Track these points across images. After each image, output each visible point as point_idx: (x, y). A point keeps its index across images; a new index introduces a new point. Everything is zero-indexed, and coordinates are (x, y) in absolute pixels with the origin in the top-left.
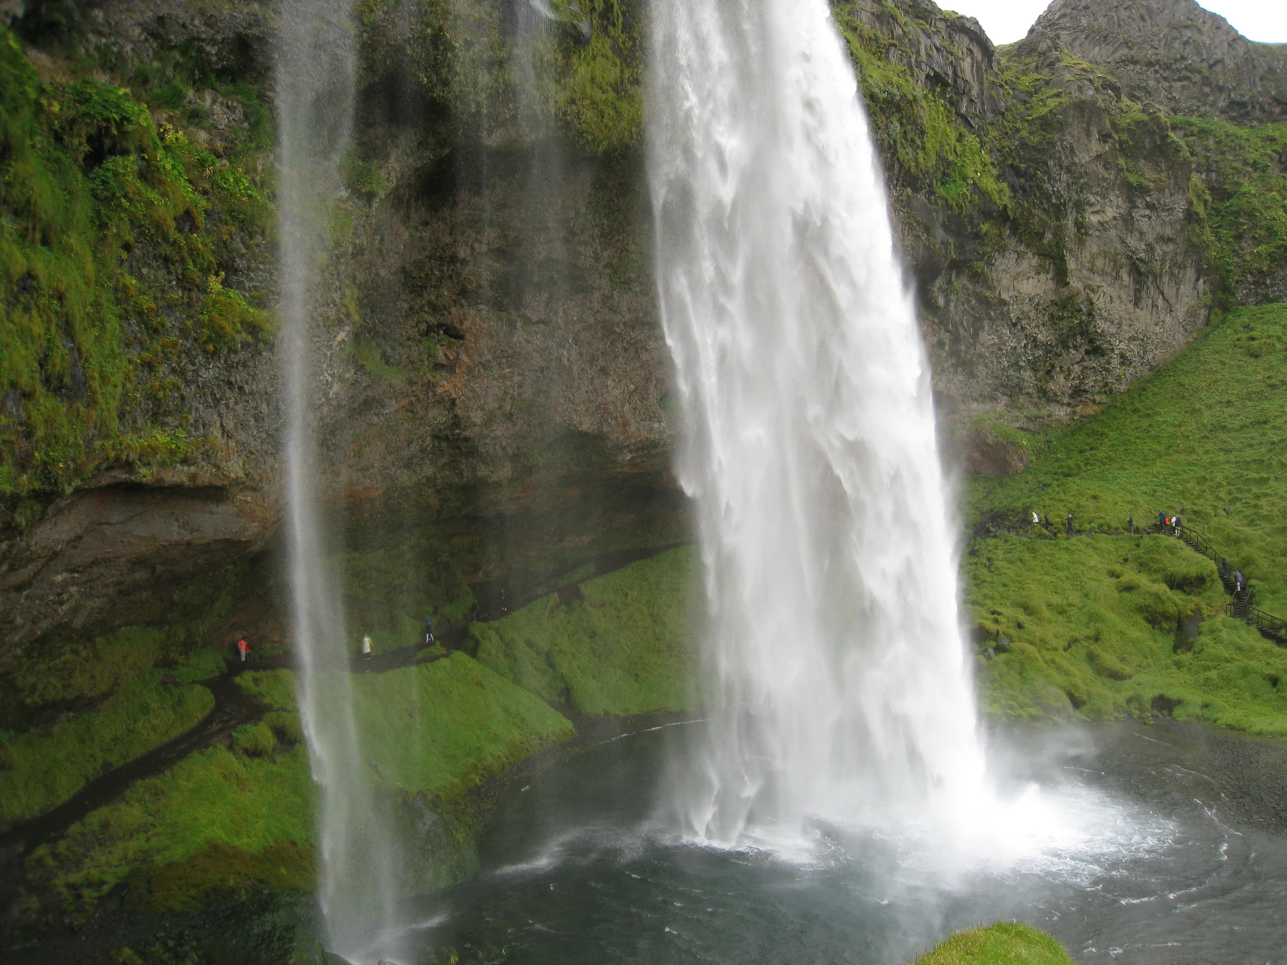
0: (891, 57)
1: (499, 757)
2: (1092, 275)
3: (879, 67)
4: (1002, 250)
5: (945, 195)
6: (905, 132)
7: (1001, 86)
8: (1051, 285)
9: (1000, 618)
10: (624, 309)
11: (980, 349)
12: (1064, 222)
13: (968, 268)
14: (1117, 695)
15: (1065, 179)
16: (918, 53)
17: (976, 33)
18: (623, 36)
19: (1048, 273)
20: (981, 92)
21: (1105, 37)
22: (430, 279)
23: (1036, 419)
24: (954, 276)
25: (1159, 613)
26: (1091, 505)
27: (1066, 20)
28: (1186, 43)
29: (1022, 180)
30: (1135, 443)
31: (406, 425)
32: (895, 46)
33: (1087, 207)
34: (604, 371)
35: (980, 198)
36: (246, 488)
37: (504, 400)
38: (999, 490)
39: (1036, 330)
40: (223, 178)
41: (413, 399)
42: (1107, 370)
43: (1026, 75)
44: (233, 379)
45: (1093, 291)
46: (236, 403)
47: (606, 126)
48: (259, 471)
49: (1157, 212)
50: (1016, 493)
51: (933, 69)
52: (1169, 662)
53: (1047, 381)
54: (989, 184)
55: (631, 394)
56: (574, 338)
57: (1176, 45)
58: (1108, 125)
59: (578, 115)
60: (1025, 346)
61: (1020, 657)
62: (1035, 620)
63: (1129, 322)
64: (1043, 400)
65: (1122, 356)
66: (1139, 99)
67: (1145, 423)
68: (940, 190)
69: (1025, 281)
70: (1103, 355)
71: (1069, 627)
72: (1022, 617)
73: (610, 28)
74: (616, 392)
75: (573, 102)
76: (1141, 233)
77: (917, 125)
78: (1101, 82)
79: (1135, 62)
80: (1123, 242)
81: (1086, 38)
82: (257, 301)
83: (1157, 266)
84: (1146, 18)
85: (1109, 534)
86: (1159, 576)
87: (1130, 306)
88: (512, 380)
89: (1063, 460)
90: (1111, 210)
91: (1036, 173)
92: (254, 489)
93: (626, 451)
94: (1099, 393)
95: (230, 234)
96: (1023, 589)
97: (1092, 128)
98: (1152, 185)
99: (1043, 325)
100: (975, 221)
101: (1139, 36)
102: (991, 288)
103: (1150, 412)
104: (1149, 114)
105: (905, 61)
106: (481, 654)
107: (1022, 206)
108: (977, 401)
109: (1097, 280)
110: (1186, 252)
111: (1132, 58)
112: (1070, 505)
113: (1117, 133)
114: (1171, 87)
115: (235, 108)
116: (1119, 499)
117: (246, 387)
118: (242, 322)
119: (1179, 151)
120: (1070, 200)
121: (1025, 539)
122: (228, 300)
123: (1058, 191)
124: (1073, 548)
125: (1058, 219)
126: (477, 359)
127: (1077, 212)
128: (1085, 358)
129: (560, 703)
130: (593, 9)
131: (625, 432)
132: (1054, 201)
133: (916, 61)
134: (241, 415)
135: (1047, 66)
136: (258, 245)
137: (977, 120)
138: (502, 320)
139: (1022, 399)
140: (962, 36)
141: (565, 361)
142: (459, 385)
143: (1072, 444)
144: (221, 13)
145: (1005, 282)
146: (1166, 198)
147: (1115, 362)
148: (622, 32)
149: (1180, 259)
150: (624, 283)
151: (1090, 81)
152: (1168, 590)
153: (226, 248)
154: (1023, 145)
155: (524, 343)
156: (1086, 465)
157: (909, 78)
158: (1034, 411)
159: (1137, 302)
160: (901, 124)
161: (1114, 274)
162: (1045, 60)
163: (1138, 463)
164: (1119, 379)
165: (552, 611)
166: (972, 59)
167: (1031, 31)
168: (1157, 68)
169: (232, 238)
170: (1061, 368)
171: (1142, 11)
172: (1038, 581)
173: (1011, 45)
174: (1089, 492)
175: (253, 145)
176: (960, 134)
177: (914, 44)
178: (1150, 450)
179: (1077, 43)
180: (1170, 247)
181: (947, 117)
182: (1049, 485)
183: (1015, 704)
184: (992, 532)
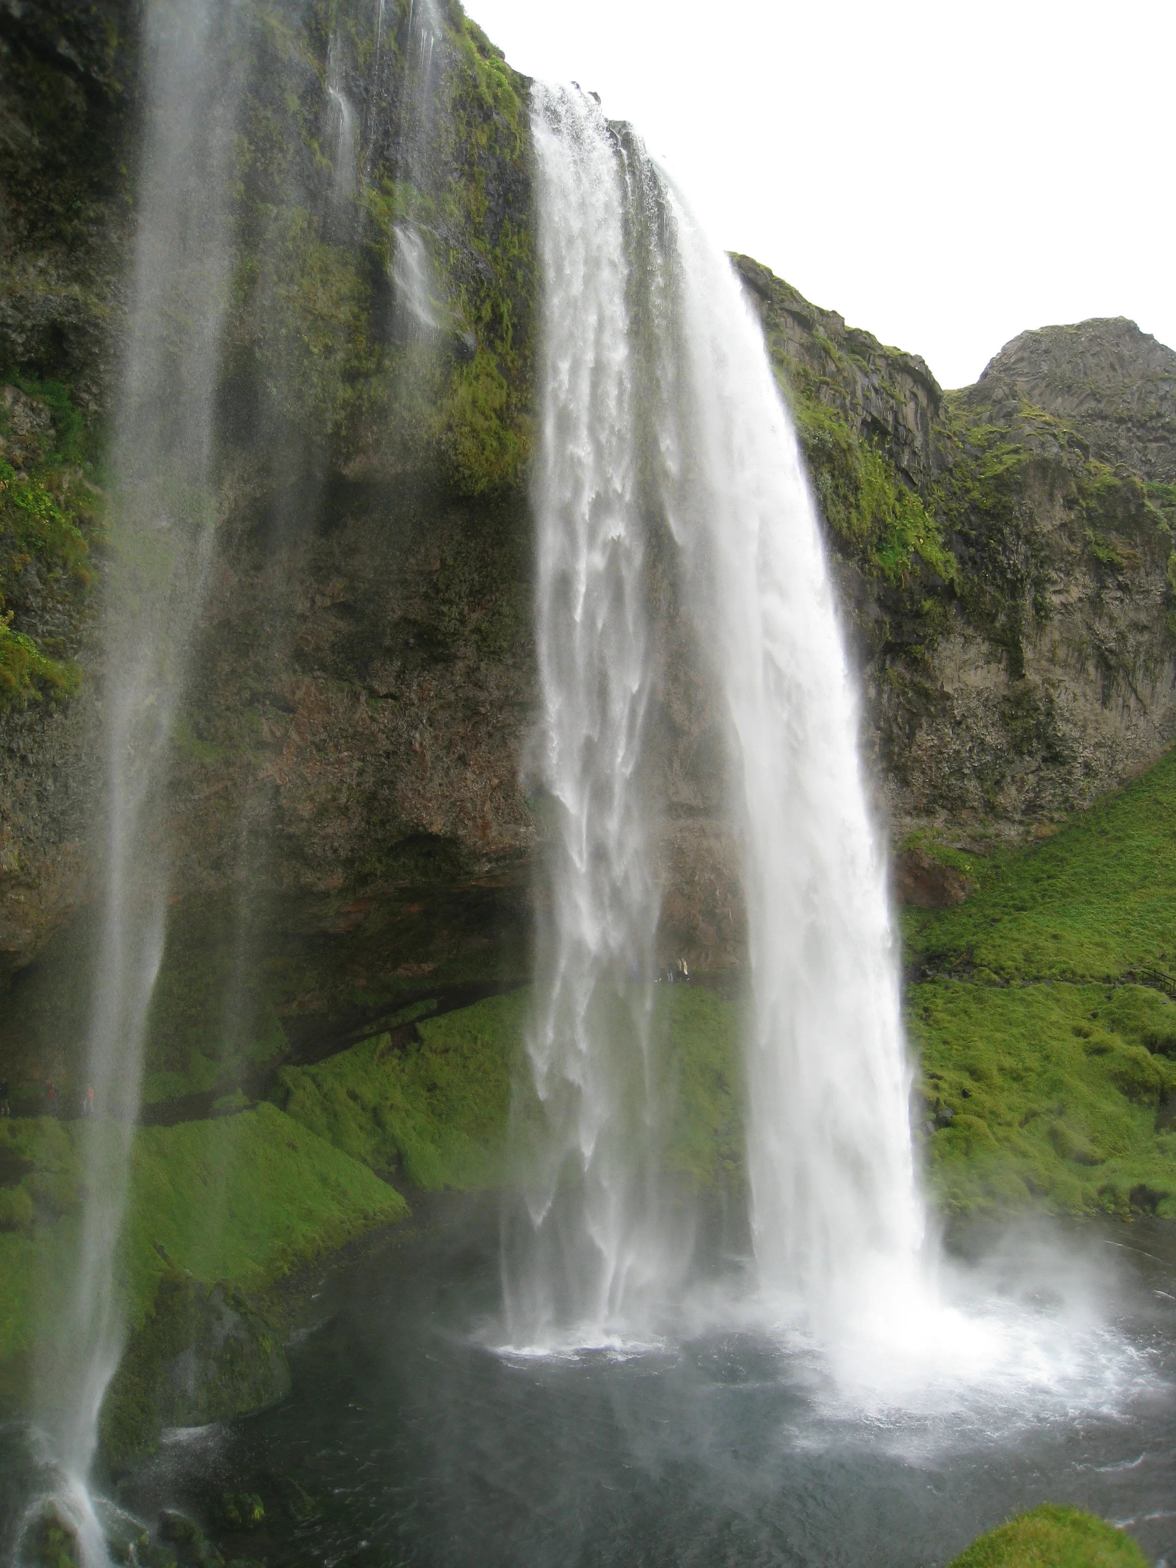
0: (822, 396)
1: (314, 1239)
2: (1052, 667)
3: (808, 408)
4: (946, 632)
5: (882, 564)
6: (837, 487)
7: (949, 438)
8: (1003, 677)
9: (941, 1083)
10: (492, 685)
11: (917, 752)
12: (1020, 602)
13: (905, 653)
14: (1088, 1185)
15: (1023, 551)
16: (853, 394)
17: (921, 374)
18: (512, 353)
19: (1000, 663)
20: (926, 444)
21: (1069, 387)
22: (259, 636)
23: (981, 839)
24: (888, 662)
25: (1138, 1083)
26: (1051, 945)
27: (1024, 364)
28: (1163, 398)
29: (972, 550)
30: (1103, 872)
31: (218, 815)
32: (827, 384)
33: (1048, 585)
34: (462, 760)
35: (922, 568)
36: (19, 884)
37: (339, 790)
38: (936, 925)
39: (984, 731)
40: (20, 494)
41: (229, 783)
42: (1068, 782)
43: (978, 426)
44: (14, 746)
45: (1053, 685)
46: (16, 776)
47: (487, 460)
48: (37, 864)
49: (1131, 595)
50: (957, 929)
51: (870, 414)
52: (1150, 1144)
53: (996, 794)
54: (934, 553)
55: (494, 789)
56: (429, 719)
57: (1152, 400)
58: (1074, 489)
59: (455, 445)
60: (971, 750)
61: (967, 1133)
62: (985, 1088)
63: (1094, 725)
64: (991, 815)
65: (1087, 765)
66: (1108, 460)
67: (1115, 848)
68: (876, 558)
69: (972, 672)
70: (1063, 764)
71: (1026, 1097)
72: (969, 1084)
73: (498, 342)
74: (476, 787)
75: (450, 428)
76: (1112, 619)
77: (850, 478)
78: (1066, 437)
79: (1104, 418)
80: (1090, 628)
81: (1046, 387)
82: (51, 649)
83: (1129, 658)
84: (1117, 367)
85: (1075, 983)
86: (1136, 1037)
87: (1097, 706)
88: (351, 766)
89: (1015, 890)
90: (1077, 590)
91: (988, 543)
92: (29, 887)
93: (484, 860)
94: (1058, 809)
95: (25, 565)
96: (969, 1048)
97: (1056, 492)
98: (1125, 563)
99: (993, 725)
100: (917, 597)
101: (1109, 388)
102: (934, 679)
103: (1120, 834)
104: (1122, 478)
105: (838, 402)
106: (293, 1107)
107: (972, 581)
108: (910, 814)
109: (1057, 673)
110: (1164, 642)
111: (1101, 412)
112: (1025, 946)
113: (1084, 498)
114: (1145, 448)
115: (41, 410)
116: (1086, 940)
117: (30, 756)
118: (31, 675)
119: (1156, 523)
120: (1028, 576)
121: (970, 986)
122: (16, 646)
123: (1015, 565)
124: (1029, 998)
125: (1013, 597)
126: (309, 737)
127: (1037, 591)
128: (1042, 766)
129: (390, 1173)
130: (479, 319)
131: (484, 836)
132: (1009, 576)
133: (851, 403)
134: (21, 792)
135: (1003, 417)
136: (57, 580)
137: (920, 476)
138: (343, 691)
139: (965, 814)
140: (906, 376)
141: (417, 745)
142: (286, 769)
143: (1025, 871)
144: (33, 295)
145: (948, 671)
146: (1141, 578)
147: (1078, 772)
148: (512, 349)
149: (1156, 651)
150: (493, 653)
151: (1054, 436)
152: (1148, 1054)
153: (18, 581)
154: (975, 508)
155: (368, 721)
156: (1043, 897)
157: (842, 422)
158: (979, 829)
159: (1105, 701)
160: (833, 476)
161: (1078, 666)
162: (1001, 409)
163: (1108, 896)
164: (1081, 793)
165: (382, 1055)
166: (917, 404)
167: (984, 375)
168: (1130, 425)
169: (26, 570)
170: (1013, 777)
171: (1112, 359)
172: (988, 1038)
173: (960, 391)
174: (1050, 930)
175: (59, 457)
176: (900, 492)
177: (849, 383)
178: (1120, 881)
179: (1036, 392)
180: (1146, 637)
181: (886, 471)
182: (998, 921)
183: (960, 1192)
184: (928, 976)
